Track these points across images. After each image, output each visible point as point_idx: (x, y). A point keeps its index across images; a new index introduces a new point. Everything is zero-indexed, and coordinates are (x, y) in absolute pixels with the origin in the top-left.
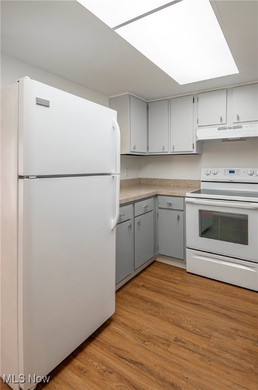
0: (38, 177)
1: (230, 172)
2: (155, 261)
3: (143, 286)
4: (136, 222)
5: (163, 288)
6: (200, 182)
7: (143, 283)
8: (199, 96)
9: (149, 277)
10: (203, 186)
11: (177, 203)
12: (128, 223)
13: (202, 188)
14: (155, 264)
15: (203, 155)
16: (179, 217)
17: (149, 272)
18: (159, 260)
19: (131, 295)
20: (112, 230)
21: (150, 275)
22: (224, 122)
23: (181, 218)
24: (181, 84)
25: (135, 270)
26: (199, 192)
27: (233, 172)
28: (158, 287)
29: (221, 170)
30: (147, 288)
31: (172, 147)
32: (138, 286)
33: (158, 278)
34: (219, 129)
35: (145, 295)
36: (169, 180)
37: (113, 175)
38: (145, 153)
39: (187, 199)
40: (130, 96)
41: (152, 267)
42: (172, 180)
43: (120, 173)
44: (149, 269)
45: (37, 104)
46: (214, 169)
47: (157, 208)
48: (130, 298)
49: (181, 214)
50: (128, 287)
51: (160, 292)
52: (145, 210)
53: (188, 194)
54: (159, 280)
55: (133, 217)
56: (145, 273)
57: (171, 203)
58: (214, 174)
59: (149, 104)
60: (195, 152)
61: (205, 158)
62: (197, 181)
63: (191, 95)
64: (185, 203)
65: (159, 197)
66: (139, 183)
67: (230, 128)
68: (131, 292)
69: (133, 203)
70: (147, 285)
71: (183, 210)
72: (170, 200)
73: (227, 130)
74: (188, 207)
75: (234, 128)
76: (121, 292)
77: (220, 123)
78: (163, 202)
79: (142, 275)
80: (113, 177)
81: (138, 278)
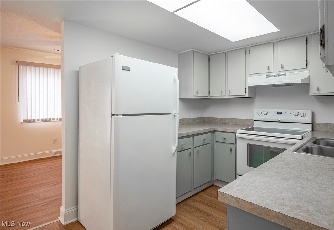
0: (123, 115)
1: (278, 113)
2: (213, 185)
3: (200, 201)
4: (196, 151)
5: (215, 204)
6: (253, 121)
7: (200, 200)
8: (251, 49)
9: (206, 196)
10: (256, 125)
11: (229, 138)
12: (188, 151)
13: (254, 126)
14: (213, 187)
15: (256, 98)
16: (231, 150)
17: (207, 192)
18: (216, 184)
19: (190, 206)
20: (174, 154)
21: (208, 195)
22: (271, 70)
23: (233, 151)
24: (233, 41)
25: (195, 189)
26: (252, 129)
27: (281, 113)
28: (211, 203)
29: (271, 111)
30: (203, 203)
31: (228, 92)
32: (196, 201)
33: (213, 197)
34: (267, 76)
35: (200, 207)
36: (227, 119)
37: (175, 115)
38: (207, 96)
39: (237, 135)
40: (194, 52)
41: (210, 189)
42: (230, 119)
43: (178, 113)
44: (207, 190)
45: (123, 70)
46: (264, 110)
47: (215, 142)
48: (188, 208)
49: (233, 147)
50: (188, 201)
51: (213, 207)
52: (204, 143)
53: (239, 131)
54: (213, 198)
55: (193, 147)
56: (203, 192)
57: (225, 137)
58: (265, 115)
59: (210, 56)
60: (247, 96)
61: (258, 101)
62: (251, 120)
63: (244, 48)
64: (236, 138)
65: (216, 132)
66: (203, 121)
67: (276, 76)
68: (191, 204)
69: (193, 136)
70: (203, 201)
71: (235, 144)
72: (225, 135)
73: (274, 77)
74: (239, 142)
75: (280, 75)
76: (183, 204)
77: (268, 71)
78: (219, 136)
79: (201, 194)
80: (174, 116)
81: (197, 196)
